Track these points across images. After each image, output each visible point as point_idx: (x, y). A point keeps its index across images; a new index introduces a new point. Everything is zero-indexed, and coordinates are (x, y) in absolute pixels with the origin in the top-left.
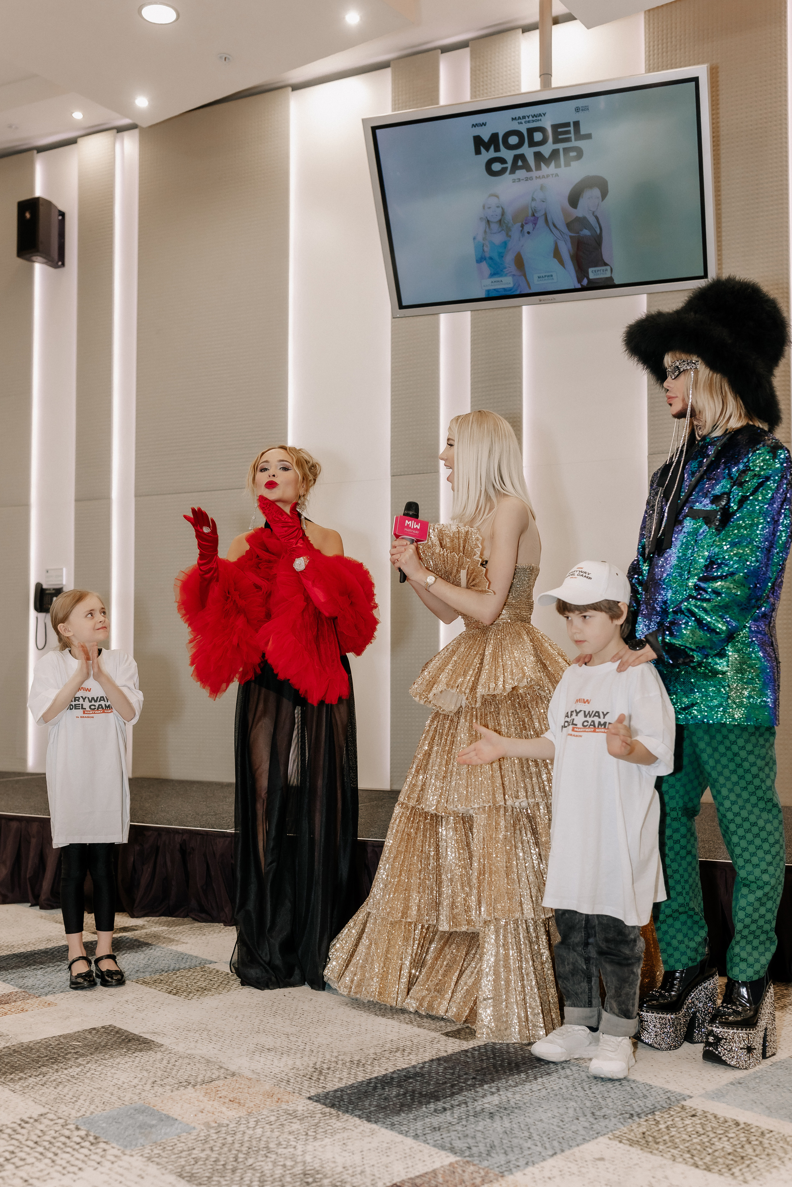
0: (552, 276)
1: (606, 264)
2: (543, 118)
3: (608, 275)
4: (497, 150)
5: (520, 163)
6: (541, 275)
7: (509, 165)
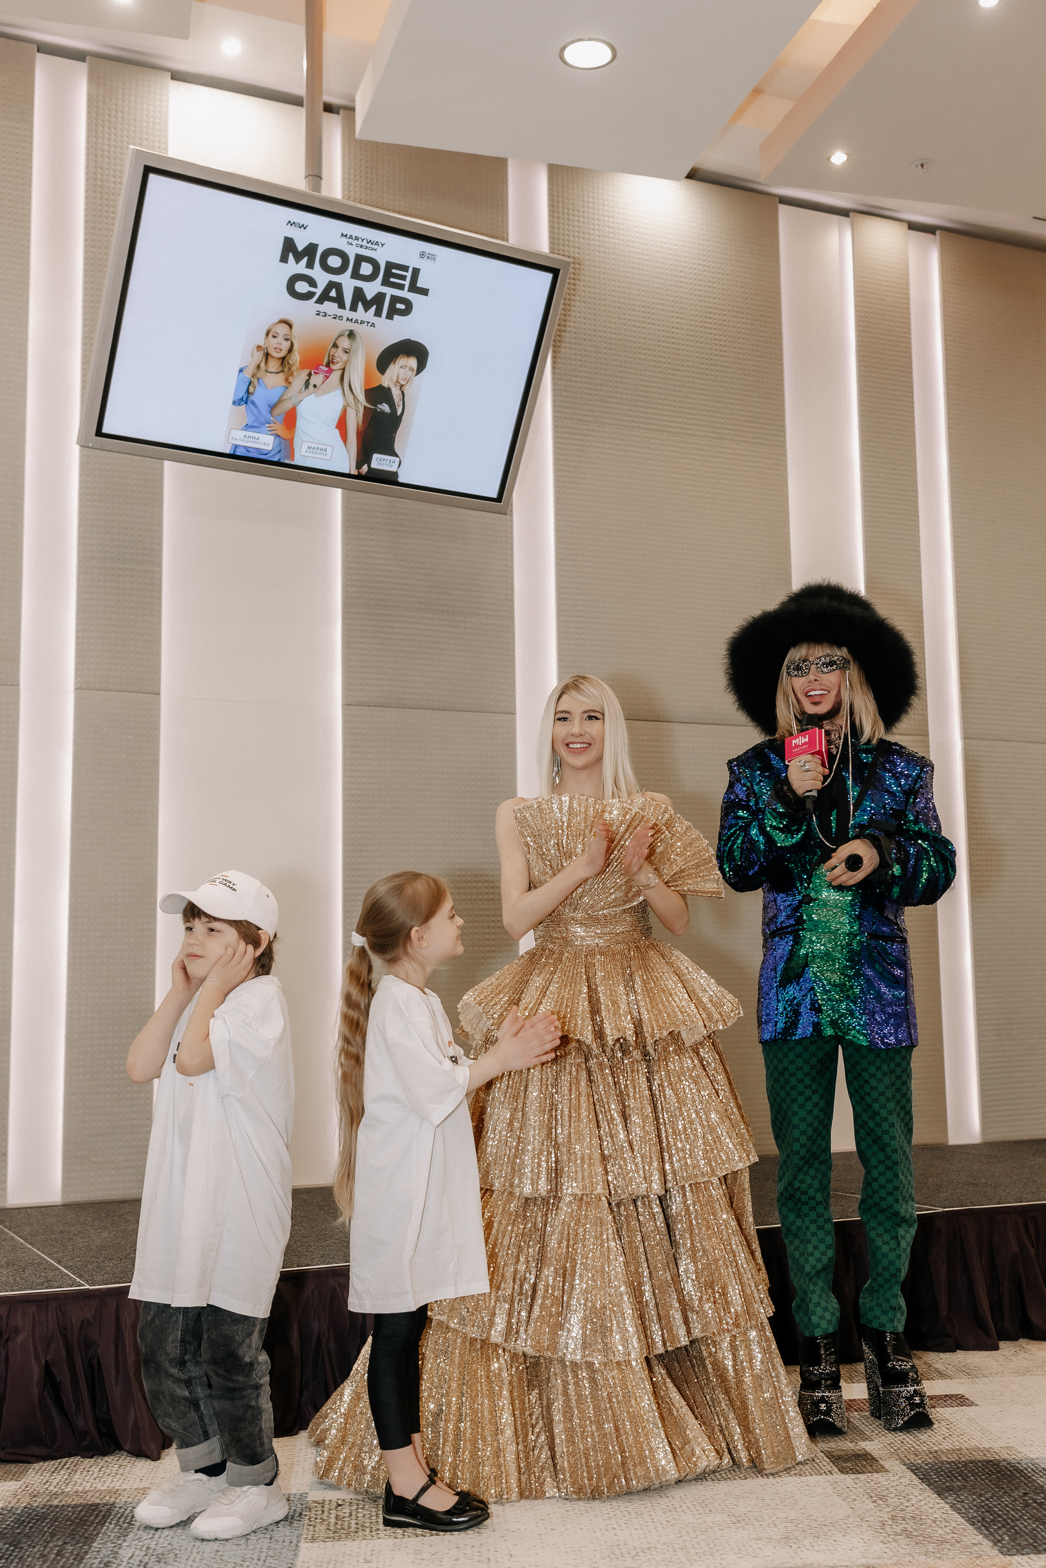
0: (326, 450)
1: (396, 455)
2: (379, 248)
3: (393, 469)
4: (310, 265)
5: (333, 294)
6: (313, 445)
7: (319, 291)
